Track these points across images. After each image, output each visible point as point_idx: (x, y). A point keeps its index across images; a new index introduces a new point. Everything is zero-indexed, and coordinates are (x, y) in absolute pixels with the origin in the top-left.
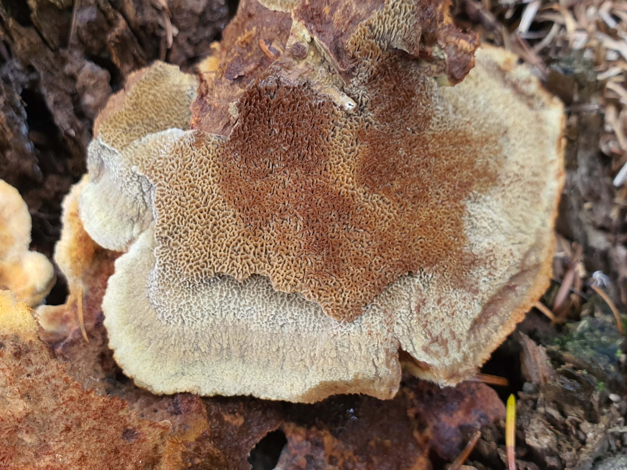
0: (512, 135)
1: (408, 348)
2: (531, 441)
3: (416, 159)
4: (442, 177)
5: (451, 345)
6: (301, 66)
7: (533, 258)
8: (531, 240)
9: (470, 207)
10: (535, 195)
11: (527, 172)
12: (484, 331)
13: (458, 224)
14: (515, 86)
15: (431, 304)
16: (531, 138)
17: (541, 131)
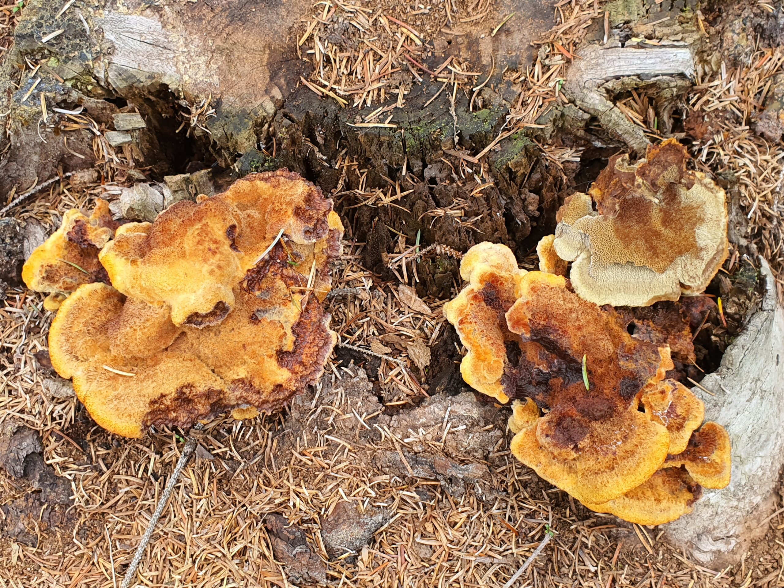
0: (707, 204)
1: (682, 281)
2: (728, 311)
3: (679, 216)
4: (687, 222)
5: (697, 278)
6: (640, 191)
7: (721, 247)
8: (719, 241)
9: (697, 231)
10: (718, 225)
11: (714, 217)
12: (707, 274)
13: (694, 237)
14: (705, 186)
15: (688, 265)
16: (714, 204)
17: (717, 201)
